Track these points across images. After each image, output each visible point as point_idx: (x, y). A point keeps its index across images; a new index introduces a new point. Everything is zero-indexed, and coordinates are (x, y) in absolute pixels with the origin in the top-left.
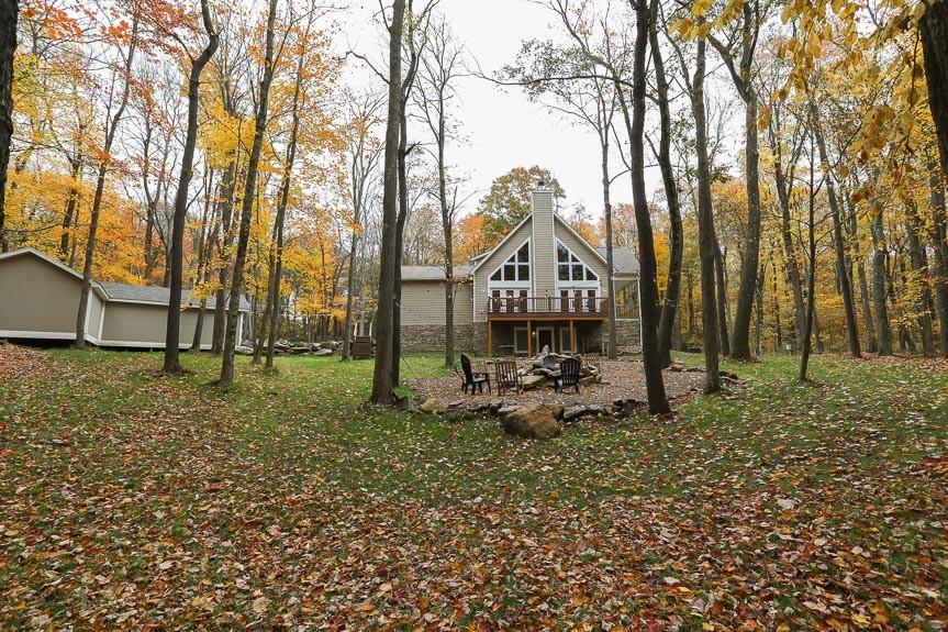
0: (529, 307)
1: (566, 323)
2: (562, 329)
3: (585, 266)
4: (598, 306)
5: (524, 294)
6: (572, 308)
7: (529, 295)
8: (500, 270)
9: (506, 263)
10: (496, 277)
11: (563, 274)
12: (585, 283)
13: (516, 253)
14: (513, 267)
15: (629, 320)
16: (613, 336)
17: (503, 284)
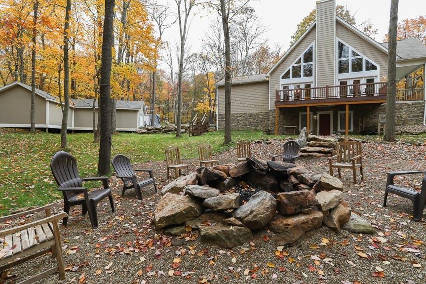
0: (312, 96)
1: (342, 107)
2: (339, 113)
3: (365, 58)
4: (377, 91)
5: (308, 86)
6: (349, 95)
7: (312, 86)
8: (289, 70)
9: (293, 64)
10: (286, 76)
11: (343, 68)
12: (365, 74)
13: (302, 56)
14: (300, 67)
15: (411, 102)
16: (391, 117)
17: (291, 80)
